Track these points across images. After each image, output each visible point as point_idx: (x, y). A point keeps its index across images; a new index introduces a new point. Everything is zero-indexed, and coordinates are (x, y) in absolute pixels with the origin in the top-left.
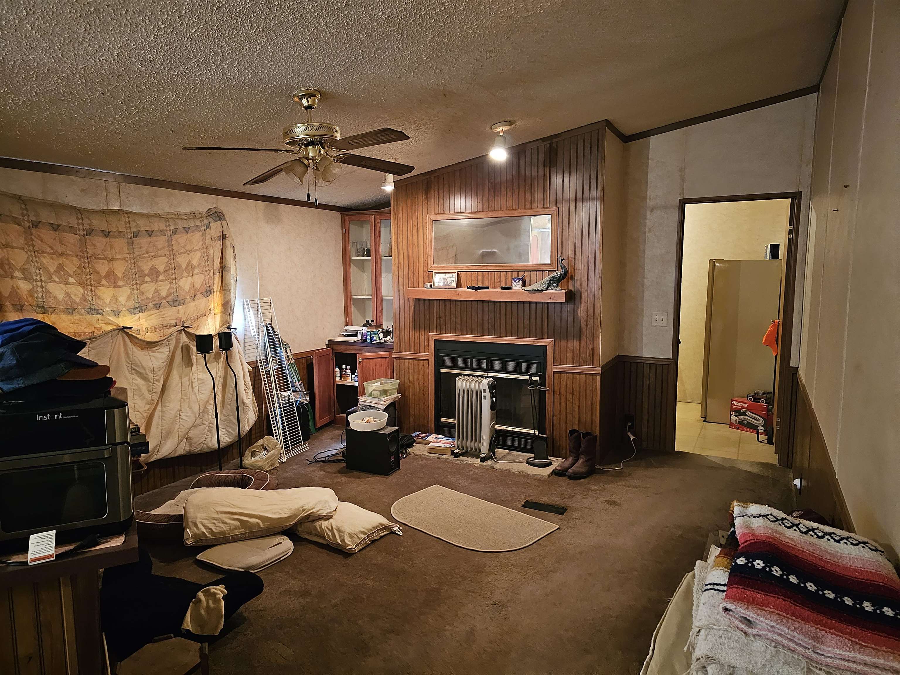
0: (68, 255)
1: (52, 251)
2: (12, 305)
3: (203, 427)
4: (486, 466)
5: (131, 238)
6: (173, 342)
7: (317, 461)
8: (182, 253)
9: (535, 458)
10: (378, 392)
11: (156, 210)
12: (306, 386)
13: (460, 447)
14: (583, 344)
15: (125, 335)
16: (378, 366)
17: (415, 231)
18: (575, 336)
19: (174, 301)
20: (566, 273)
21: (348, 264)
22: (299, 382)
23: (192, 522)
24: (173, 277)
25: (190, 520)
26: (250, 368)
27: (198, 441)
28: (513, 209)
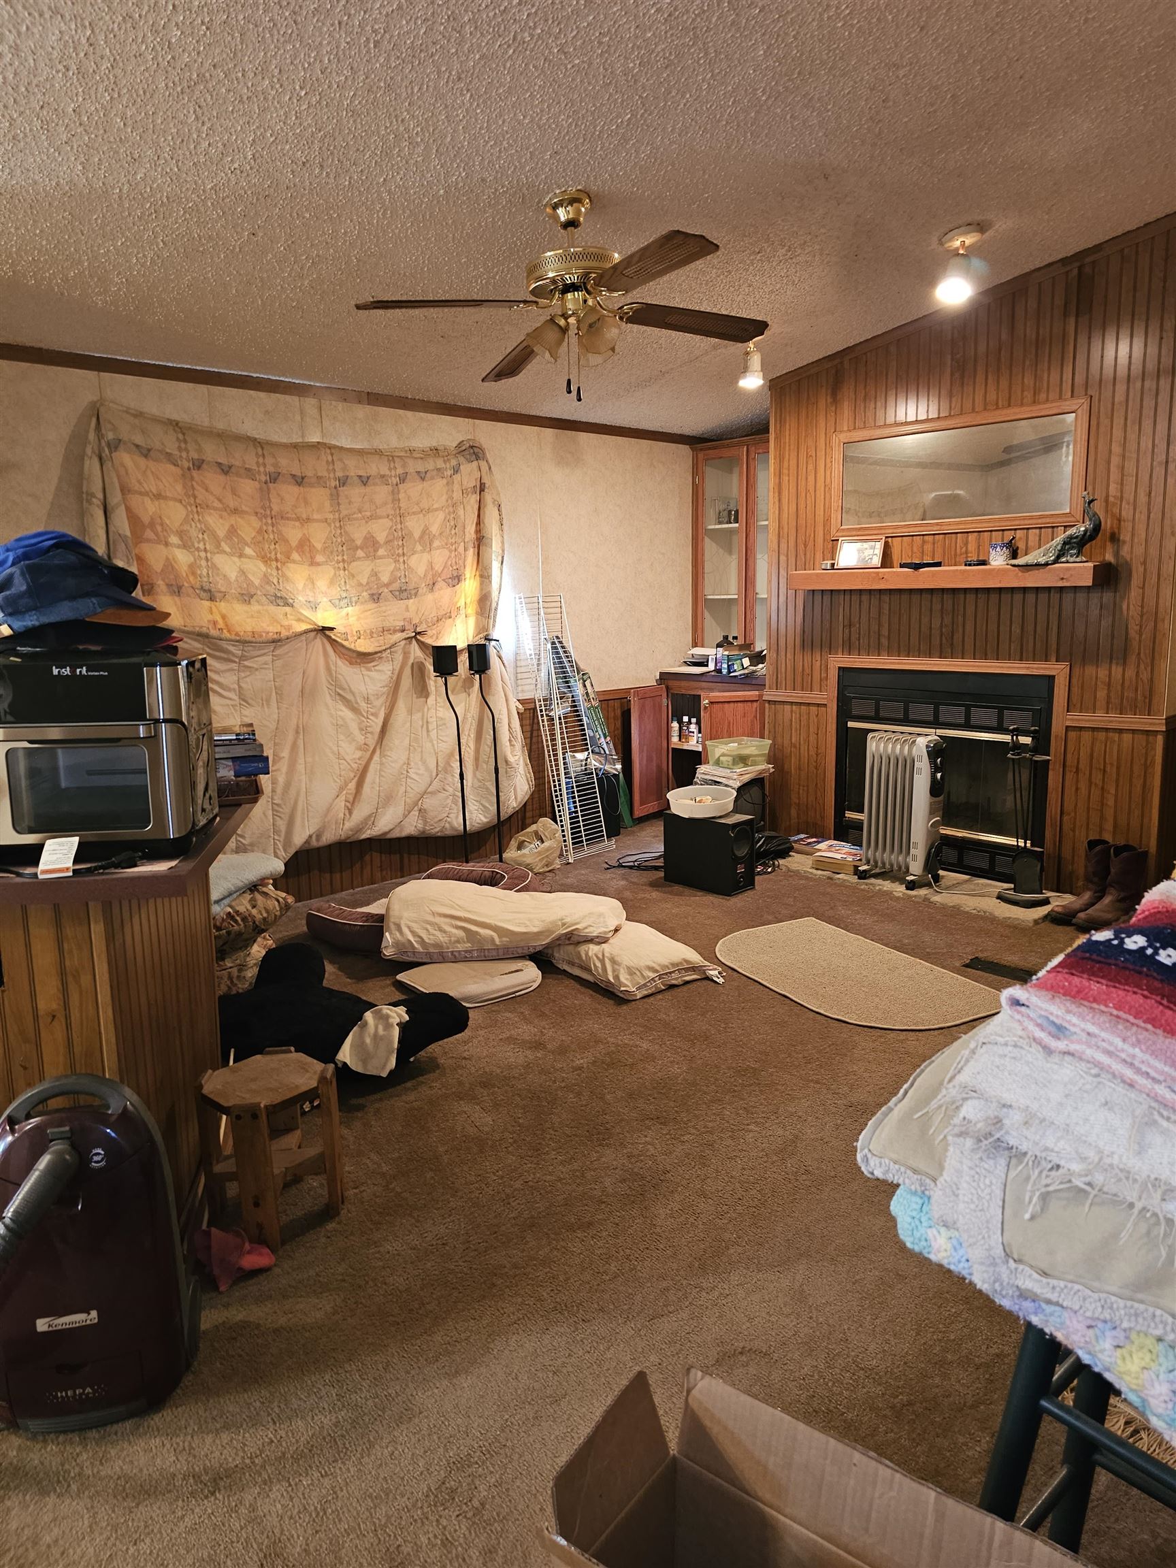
0: (243, 512)
1: (220, 506)
2: (167, 585)
3: (443, 795)
4: (915, 896)
5: (335, 488)
6: (399, 657)
7: (620, 866)
8: (414, 513)
9: (1015, 890)
10: (730, 759)
11: (378, 443)
12: (620, 747)
13: (872, 862)
14: (1130, 673)
15: (325, 641)
16: (738, 717)
17: (811, 467)
18: (1114, 656)
19: (401, 591)
20: (1097, 528)
21: (700, 537)
22: (605, 738)
23: (395, 924)
24: (400, 551)
25: (392, 920)
26: (520, 707)
27: (436, 817)
28: (997, 408)
